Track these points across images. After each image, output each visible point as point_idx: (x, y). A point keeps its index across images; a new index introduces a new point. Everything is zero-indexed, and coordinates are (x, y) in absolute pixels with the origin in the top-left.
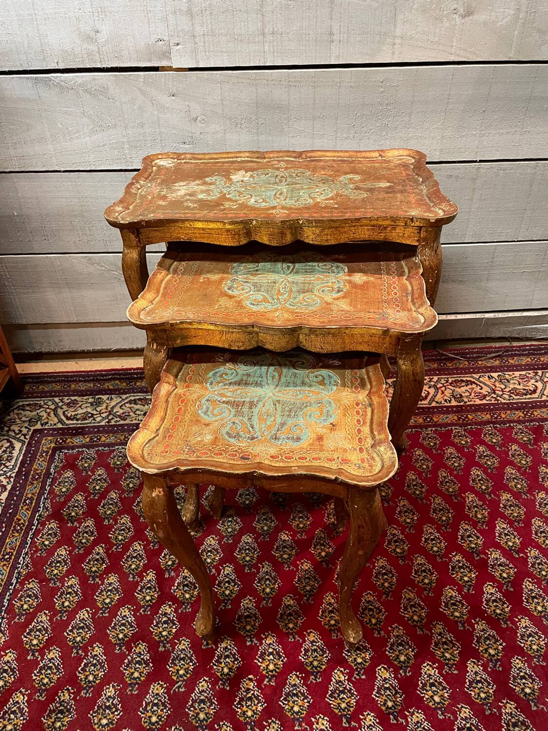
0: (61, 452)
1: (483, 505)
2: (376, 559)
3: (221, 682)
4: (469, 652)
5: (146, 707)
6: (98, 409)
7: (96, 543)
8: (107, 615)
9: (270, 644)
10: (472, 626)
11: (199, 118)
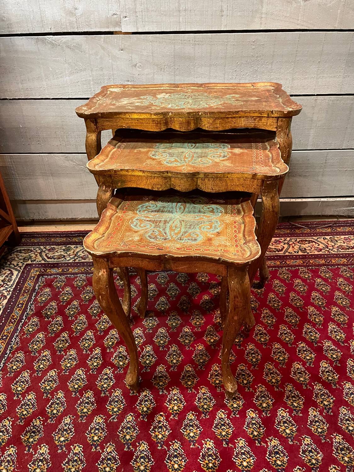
0: (43, 277)
1: (320, 314)
2: (247, 344)
3: (141, 416)
4: (310, 403)
5: (91, 430)
6: (68, 253)
7: (62, 331)
8: (68, 373)
9: (175, 394)
10: (313, 387)
11: (137, 65)
